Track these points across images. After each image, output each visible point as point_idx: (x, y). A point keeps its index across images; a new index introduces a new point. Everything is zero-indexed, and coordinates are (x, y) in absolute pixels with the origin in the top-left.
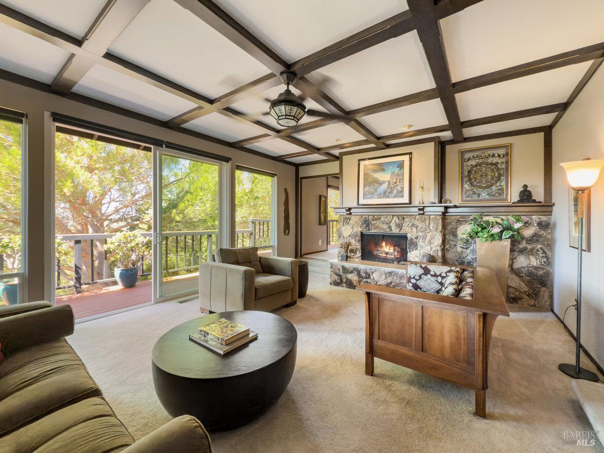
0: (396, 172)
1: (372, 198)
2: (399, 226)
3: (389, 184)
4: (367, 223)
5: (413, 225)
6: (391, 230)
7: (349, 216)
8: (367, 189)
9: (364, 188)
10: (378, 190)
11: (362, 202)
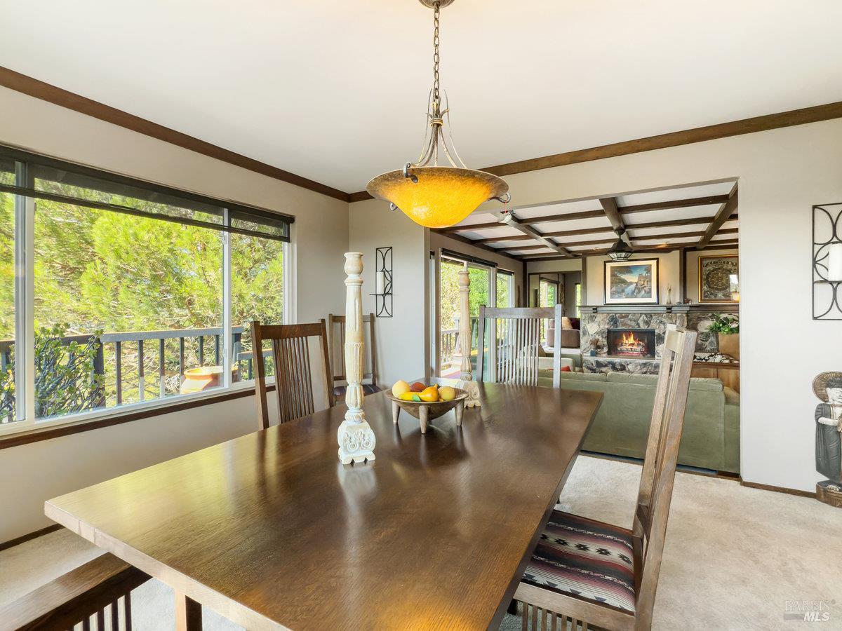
0: (644, 275)
1: (620, 297)
2: (647, 323)
3: (637, 285)
4: (614, 320)
5: (661, 322)
6: (640, 327)
7: (595, 314)
8: (614, 289)
9: (611, 288)
10: (626, 290)
11: (609, 300)
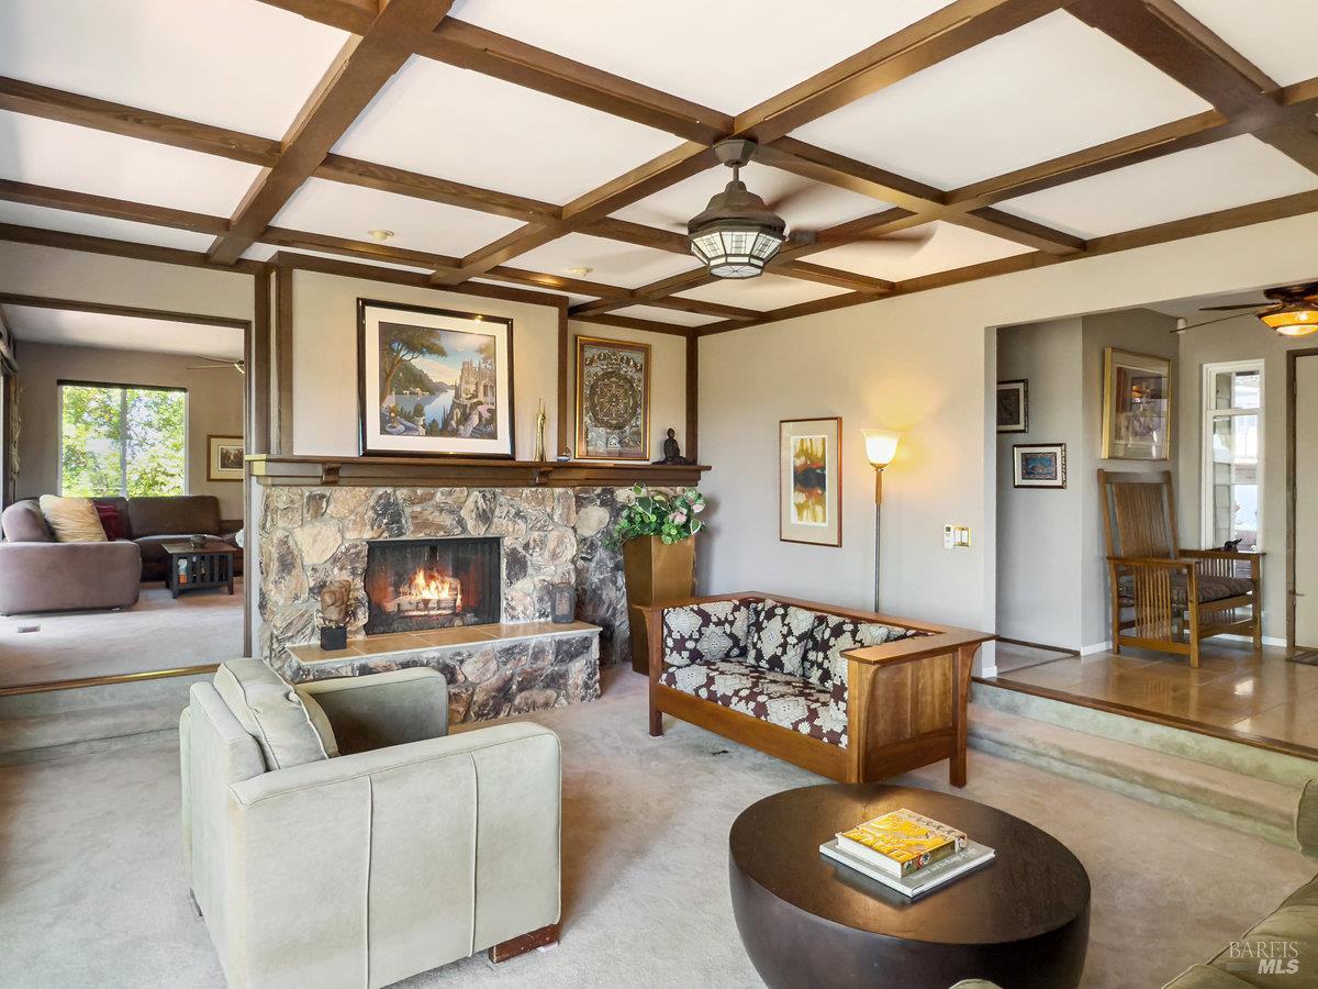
0: (475, 365)
2: (485, 517)
3: (457, 396)
5: (518, 514)
6: (464, 529)
7: (327, 491)
8: (391, 401)
9: (382, 399)
10: (427, 409)
11: (377, 441)
